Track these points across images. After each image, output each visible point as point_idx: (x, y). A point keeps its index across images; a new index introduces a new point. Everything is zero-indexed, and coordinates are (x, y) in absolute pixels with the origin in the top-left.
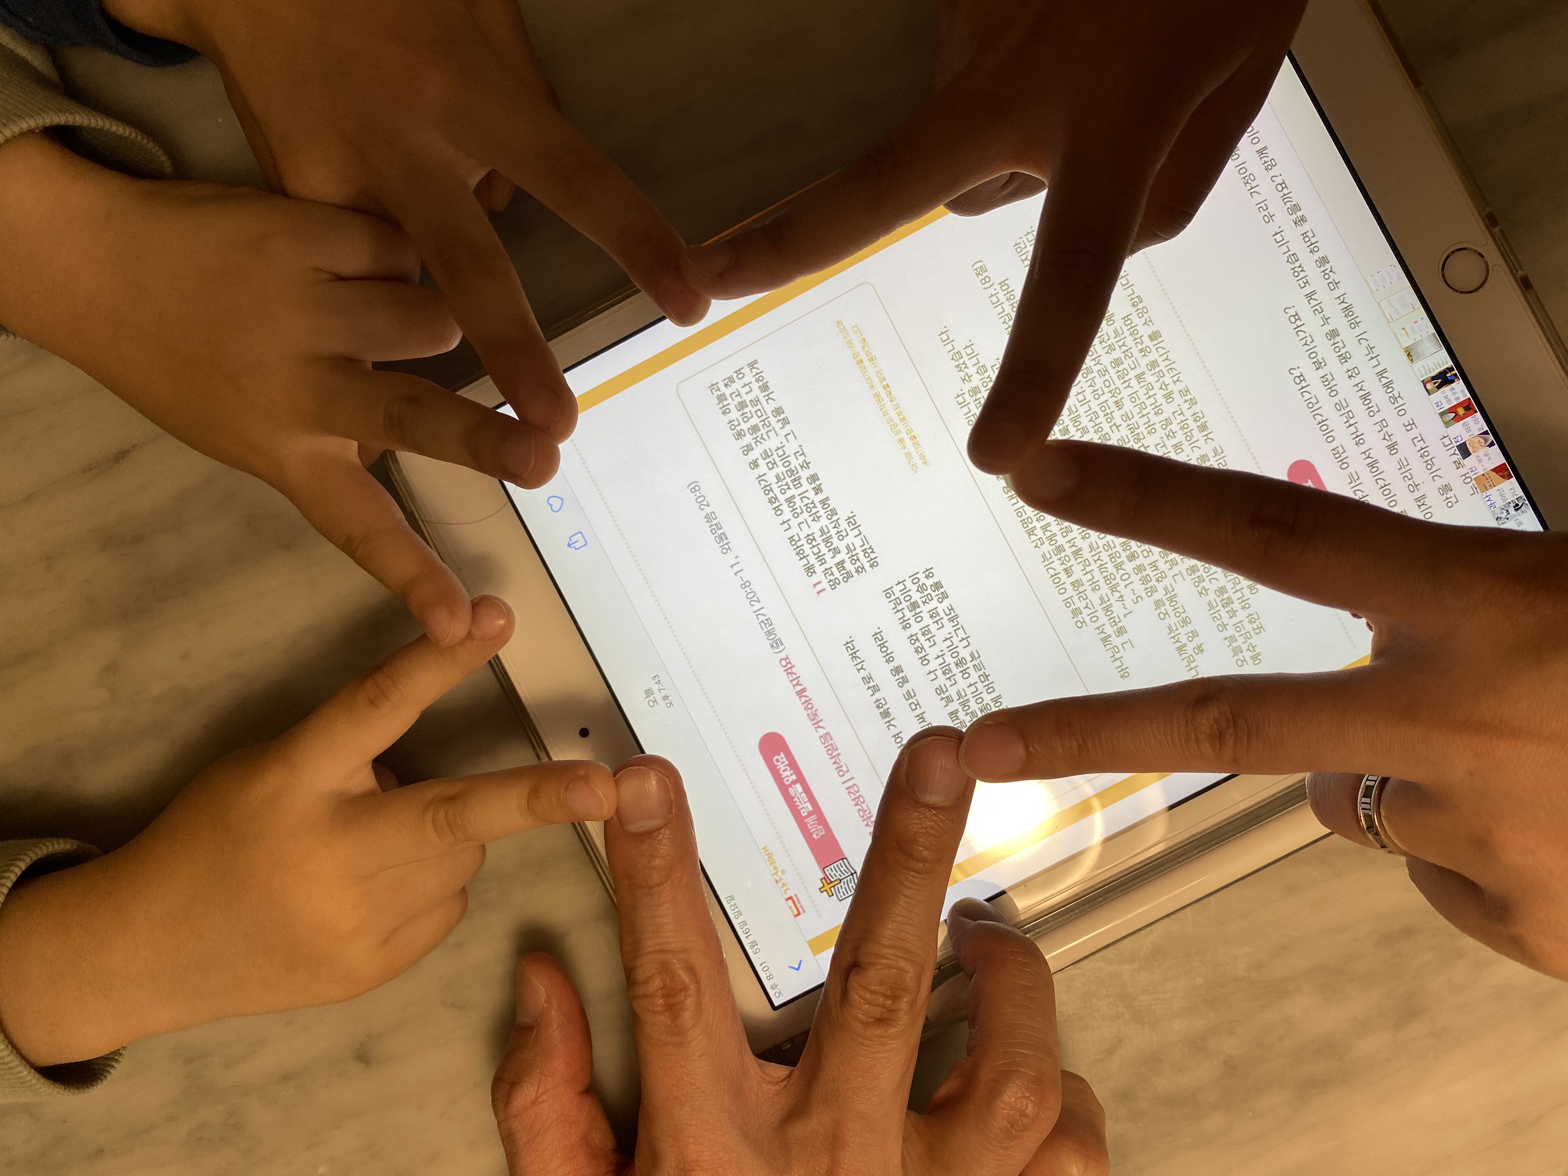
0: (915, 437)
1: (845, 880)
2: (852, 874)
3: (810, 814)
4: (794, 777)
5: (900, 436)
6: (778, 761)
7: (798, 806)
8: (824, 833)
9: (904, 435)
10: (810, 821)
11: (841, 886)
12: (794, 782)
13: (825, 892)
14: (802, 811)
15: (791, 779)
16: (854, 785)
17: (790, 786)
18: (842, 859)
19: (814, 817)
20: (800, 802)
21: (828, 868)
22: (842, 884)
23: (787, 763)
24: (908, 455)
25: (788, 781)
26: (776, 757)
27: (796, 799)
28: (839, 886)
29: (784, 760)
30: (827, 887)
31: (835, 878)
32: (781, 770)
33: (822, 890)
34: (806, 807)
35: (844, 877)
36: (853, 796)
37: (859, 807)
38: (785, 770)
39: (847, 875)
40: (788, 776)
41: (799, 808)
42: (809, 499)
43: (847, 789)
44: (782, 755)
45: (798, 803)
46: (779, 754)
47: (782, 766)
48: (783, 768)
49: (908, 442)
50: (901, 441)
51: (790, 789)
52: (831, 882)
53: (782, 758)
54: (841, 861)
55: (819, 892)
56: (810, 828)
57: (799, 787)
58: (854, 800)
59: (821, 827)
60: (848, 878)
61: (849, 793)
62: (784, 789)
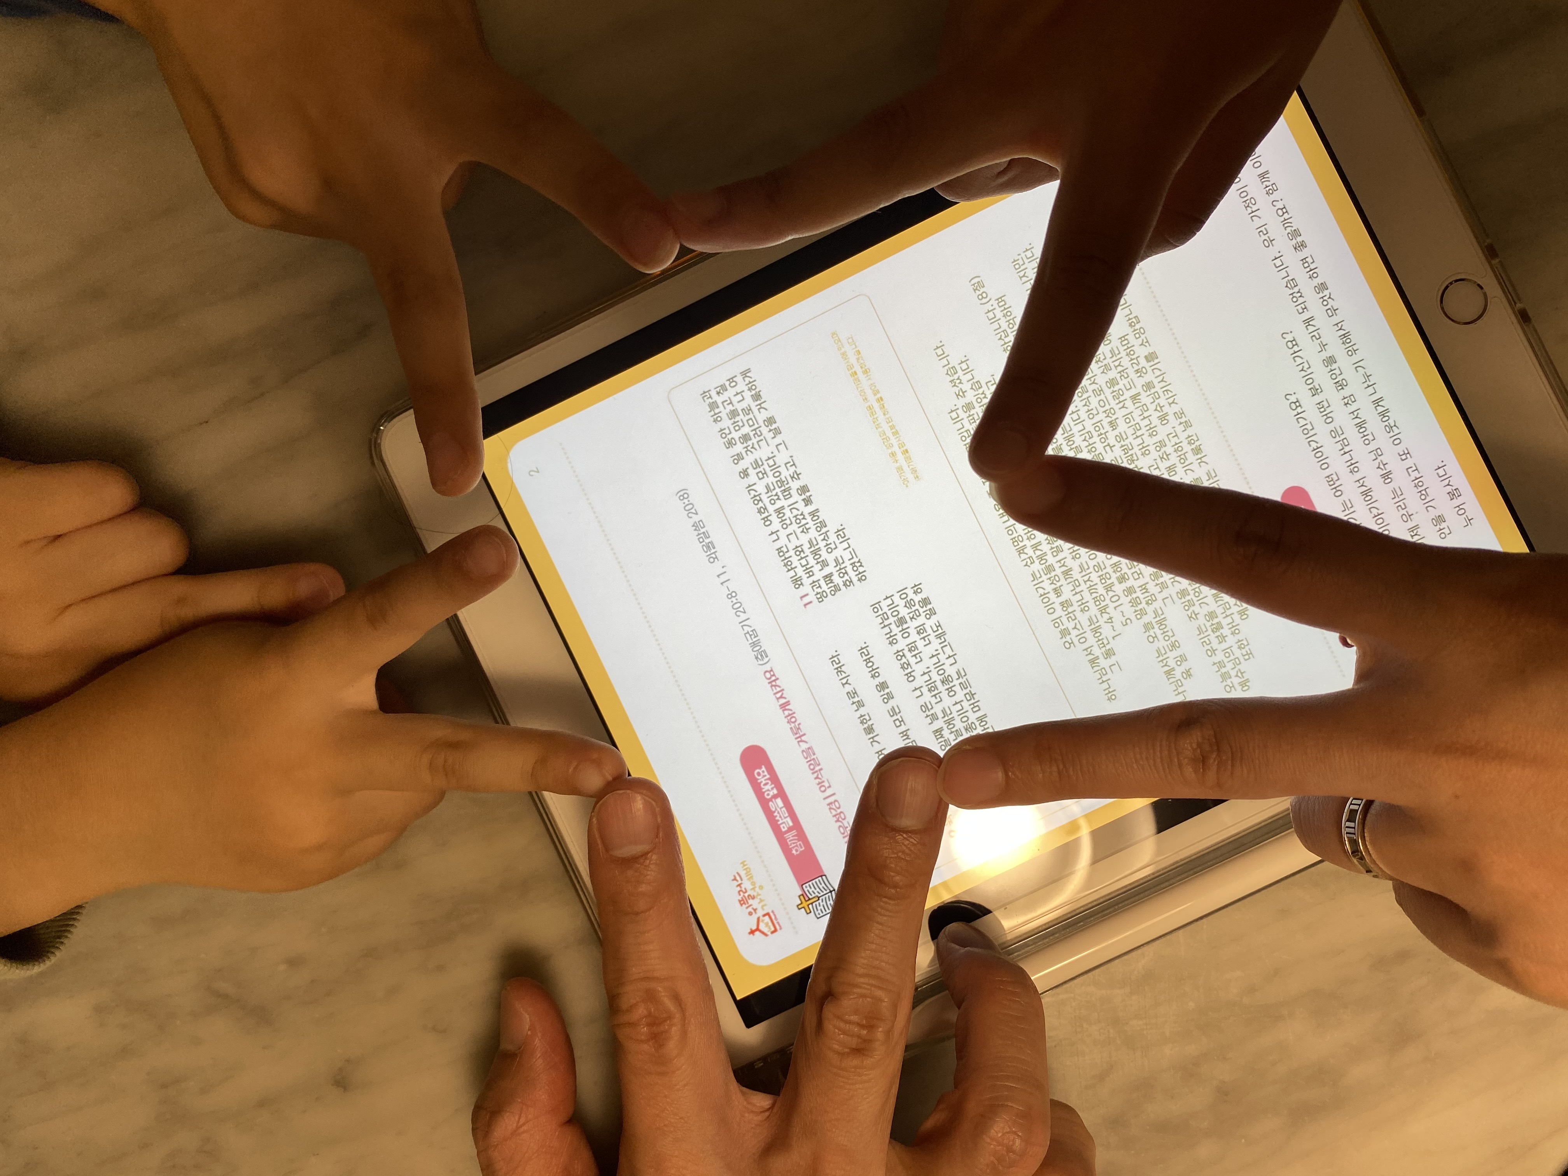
0: (907, 451)
1: (824, 897)
2: (831, 892)
3: (790, 829)
4: (775, 791)
5: (893, 449)
6: (759, 774)
7: (778, 821)
8: (803, 848)
9: (896, 448)
10: (790, 837)
11: (819, 904)
12: (775, 797)
13: (803, 909)
14: (781, 826)
15: (771, 794)
16: (836, 801)
17: (770, 800)
18: (821, 876)
19: (794, 832)
20: (780, 817)
21: (807, 885)
22: (820, 901)
23: (768, 776)
24: (900, 469)
25: (768, 795)
26: (757, 771)
27: (776, 814)
28: (817, 903)
29: (766, 773)
30: (805, 904)
31: (814, 895)
32: (762, 784)
33: (800, 907)
34: (786, 823)
35: (822, 894)
36: (834, 813)
37: (840, 824)
38: (766, 784)
39: (825, 892)
40: (768, 790)
41: (779, 823)
42: (798, 510)
43: (829, 804)
44: (764, 769)
45: (778, 818)
46: (760, 768)
47: (763, 780)
48: (764, 782)
49: (900, 457)
50: (893, 454)
51: (771, 803)
52: (809, 899)
53: (763, 772)
54: (820, 878)
55: (796, 909)
56: (789, 843)
57: (779, 802)
58: (835, 816)
59: (800, 842)
60: (827, 896)
61: (830, 809)
62: (764, 803)
